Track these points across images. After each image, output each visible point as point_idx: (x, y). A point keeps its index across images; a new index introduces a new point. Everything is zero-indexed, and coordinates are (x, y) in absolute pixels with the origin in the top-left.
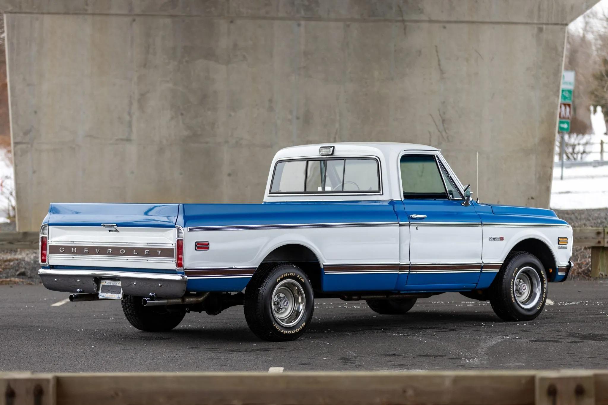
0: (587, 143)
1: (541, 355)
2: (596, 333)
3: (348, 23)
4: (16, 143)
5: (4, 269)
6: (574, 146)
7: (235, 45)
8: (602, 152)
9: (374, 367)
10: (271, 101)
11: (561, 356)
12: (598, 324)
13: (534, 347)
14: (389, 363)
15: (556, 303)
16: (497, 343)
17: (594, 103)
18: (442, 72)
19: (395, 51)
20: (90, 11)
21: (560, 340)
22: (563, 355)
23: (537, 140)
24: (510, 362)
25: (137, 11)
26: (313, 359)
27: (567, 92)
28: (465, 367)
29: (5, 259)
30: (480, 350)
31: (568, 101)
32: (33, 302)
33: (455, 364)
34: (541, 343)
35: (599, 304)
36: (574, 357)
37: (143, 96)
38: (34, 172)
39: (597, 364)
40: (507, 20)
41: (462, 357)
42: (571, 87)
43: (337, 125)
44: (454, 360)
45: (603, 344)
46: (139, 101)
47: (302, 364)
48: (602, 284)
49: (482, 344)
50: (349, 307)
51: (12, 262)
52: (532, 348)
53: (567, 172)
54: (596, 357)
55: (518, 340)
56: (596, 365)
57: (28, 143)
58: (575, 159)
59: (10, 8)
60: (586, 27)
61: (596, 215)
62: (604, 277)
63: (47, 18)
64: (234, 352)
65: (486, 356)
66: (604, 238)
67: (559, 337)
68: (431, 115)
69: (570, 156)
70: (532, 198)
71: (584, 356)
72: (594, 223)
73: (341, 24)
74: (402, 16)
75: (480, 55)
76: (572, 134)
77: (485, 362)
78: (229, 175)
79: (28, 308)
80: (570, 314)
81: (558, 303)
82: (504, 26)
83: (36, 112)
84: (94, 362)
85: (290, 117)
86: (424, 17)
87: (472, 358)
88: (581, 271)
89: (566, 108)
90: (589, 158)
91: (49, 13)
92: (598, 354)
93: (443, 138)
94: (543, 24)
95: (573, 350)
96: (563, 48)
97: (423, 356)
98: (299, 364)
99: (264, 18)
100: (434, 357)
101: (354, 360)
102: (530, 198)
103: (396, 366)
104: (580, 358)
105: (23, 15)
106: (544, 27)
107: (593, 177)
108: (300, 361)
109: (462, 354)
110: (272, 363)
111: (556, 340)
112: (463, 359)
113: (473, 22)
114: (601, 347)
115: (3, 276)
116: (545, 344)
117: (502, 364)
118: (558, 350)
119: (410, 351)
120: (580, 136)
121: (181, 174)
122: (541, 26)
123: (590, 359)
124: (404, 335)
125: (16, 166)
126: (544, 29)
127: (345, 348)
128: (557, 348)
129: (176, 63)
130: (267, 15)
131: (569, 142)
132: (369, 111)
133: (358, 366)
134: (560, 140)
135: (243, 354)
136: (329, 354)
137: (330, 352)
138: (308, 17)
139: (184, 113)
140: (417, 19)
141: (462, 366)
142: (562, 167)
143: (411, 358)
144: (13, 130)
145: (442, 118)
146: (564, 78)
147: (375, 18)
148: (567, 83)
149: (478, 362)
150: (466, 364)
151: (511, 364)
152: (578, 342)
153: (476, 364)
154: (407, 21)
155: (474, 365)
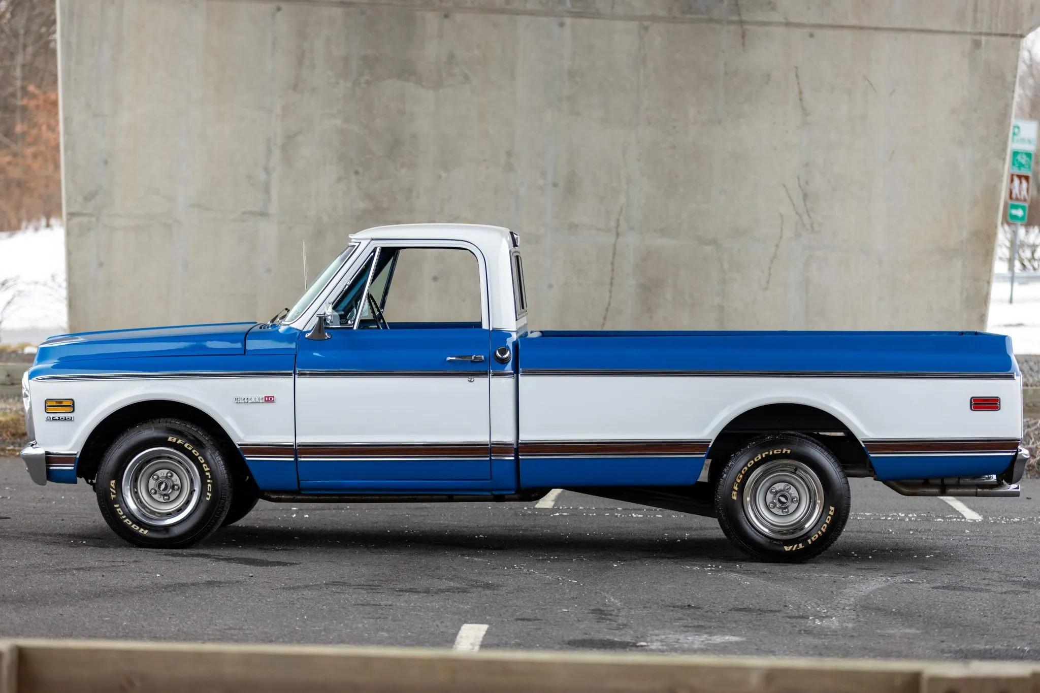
1: (951, 615)
3: (646, 23)
4: (71, 215)
6: (1033, 248)
7: (451, 57)
9: (650, 628)
10: (509, 154)
11: (986, 617)
13: (941, 599)
14: (678, 622)
15: (985, 517)
16: (875, 591)
18: (805, 112)
19: (726, 73)
21: (987, 588)
22: (990, 615)
23: (965, 234)
24: (894, 627)
26: (544, 611)
27: (1025, 156)
28: (814, 634)
30: (844, 602)
31: (1024, 172)
33: (795, 626)
34: (953, 592)
36: (1009, 621)
37: (290, 139)
38: (101, 265)
40: (919, 26)
41: (810, 614)
42: (1032, 148)
43: (622, 200)
44: (795, 619)
46: (284, 148)
47: (521, 620)
49: (848, 590)
50: (623, 516)
52: (937, 601)
53: (1020, 290)
55: (913, 585)
57: (91, 215)
58: (1034, 269)
64: (405, 593)
67: (986, 582)
68: (784, 186)
69: (1026, 263)
73: (634, 25)
74: (739, 15)
75: (871, 84)
76: (1032, 227)
77: (850, 626)
78: (435, 279)
80: (1008, 539)
81: (991, 519)
83: (106, 163)
85: (541, 182)
86: (776, 17)
87: (827, 617)
88: (1035, 462)
89: (1021, 182)
93: (804, 225)
94: (981, 34)
95: (1009, 608)
96: (1015, 77)
97: (741, 611)
98: (518, 619)
99: (502, 11)
100: (759, 613)
101: (616, 614)
103: (690, 629)
104: (1020, 623)
106: (983, 39)
108: (519, 613)
109: (811, 609)
110: (469, 617)
111: (980, 586)
112: (811, 618)
113: (861, 28)
116: (960, 594)
117: (880, 629)
118: (981, 607)
119: (719, 600)
122: (977, 37)
124: (713, 570)
125: (69, 253)
126: (983, 43)
127: (604, 592)
128: (981, 603)
129: (349, 84)
130: (509, 7)
131: (1026, 240)
132: (677, 176)
133: (621, 627)
134: (1009, 236)
135: (420, 597)
136: (573, 601)
137: (576, 598)
138: (577, 12)
139: (360, 170)
140: (764, 19)
141: (808, 632)
142: (1012, 283)
143: (718, 614)
144: (67, 192)
145: (802, 191)
146: (1016, 130)
147: (693, 16)
148: (1023, 141)
149: (837, 624)
150: (815, 627)
151: (896, 630)
152: (1020, 592)
153: (833, 627)
154: (747, 23)
155: (830, 631)
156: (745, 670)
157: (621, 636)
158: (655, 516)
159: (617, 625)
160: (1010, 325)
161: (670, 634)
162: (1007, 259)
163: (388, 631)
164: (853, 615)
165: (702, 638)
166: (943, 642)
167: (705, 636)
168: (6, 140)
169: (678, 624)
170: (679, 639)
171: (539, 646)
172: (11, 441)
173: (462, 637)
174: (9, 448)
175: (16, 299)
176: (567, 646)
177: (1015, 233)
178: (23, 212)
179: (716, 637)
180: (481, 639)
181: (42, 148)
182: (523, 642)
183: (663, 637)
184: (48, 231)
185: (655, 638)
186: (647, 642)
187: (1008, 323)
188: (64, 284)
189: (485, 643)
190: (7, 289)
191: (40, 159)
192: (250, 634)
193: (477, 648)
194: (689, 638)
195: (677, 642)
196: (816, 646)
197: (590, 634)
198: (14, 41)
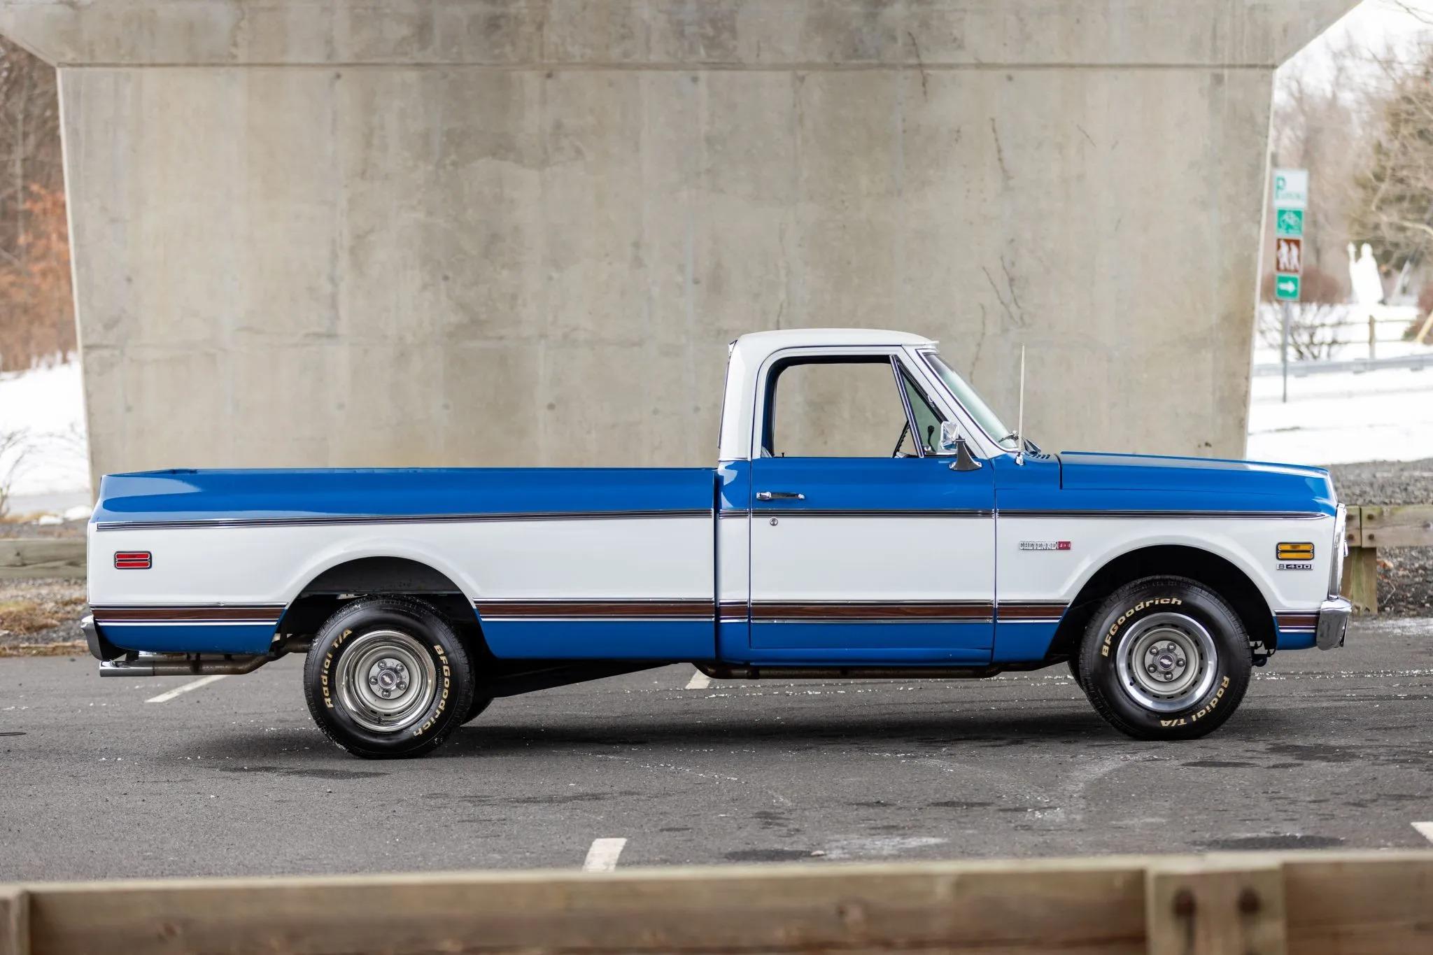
0: (1339, 324)
1: (1204, 798)
2: (1333, 743)
3: (800, 73)
4: (88, 348)
5: (61, 620)
6: (1312, 330)
7: (558, 126)
8: (1372, 340)
9: (827, 832)
10: (637, 245)
11: (1249, 799)
12: (1338, 722)
13: (1193, 778)
14: (864, 823)
16: (1111, 772)
17: (1355, 238)
18: (1006, 175)
19: (904, 131)
20: (242, 59)
21: (1251, 762)
22: (1253, 796)
24: (1133, 816)
25: (344, 55)
26: (696, 817)
27: (1293, 215)
28: (1032, 830)
29: (67, 598)
30: (1071, 788)
31: (1293, 235)
32: (108, 695)
33: (1010, 822)
34: (1207, 769)
35: (1345, 674)
36: (1277, 802)
37: (360, 240)
38: (129, 409)
39: (1327, 817)
40: (1144, 61)
41: (1028, 806)
42: (1301, 205)
43: (782, 296)
44: (1010, 813)
45: (1345, 768)
46: (353, 251)
47: (668, 830)
48: (1357, 628)
49: (1076, 773)
50: (796, 694)
51: (80, 604)
52: (1187, 782)
53: (1296, 385)
54: (1326, 801)
55: (1158, 762)
56: (1327, 819)
57: (114, 347)
58: (1315, 357)
59: (70, 56)
60: (1337, 78)
61: (1352, 478)
62: (1363, 612)
63: (151, 77)
64: (522, 804)
65: (1083, 802)
66: (1361, 529)
67: (1249, 754)
68: (984, 268)
69: (1303, 349)
70: (1207, 444)
71: (1302, 798)
72: (1347, 495)
73: (785, 76)
74: (918, 56)
75: (1087, 136)
76: (1308, 304)
77: (1079, 817)
78: (551, 407)
79: (94, 707)
82: (1139, 73)
83: (129, 280)
84: (206, 833)
85: (679, 279)
86: (964, 57)
87: (1050, 808)
89: (1290, 249)
90: (1343, 355)
91: (153, 65)
92: (1333, 793)
93: (1011, 317)
94: (1222, 66)
95: (1277, 785)
96: (1268, 118)
97: (942, 806)
98: (663, 830)
99: (620, 66)
100: (965, 807)
101: (786, 817)
102: (1203, 444)
103: (878, 831)
104: (1290, 804)
105: (98, 70)
106: (1226, 72)
107: (1350, 395)
108: (665, 822)
109: (1030, 799)
110: (602, 829)
111: (1242, 761)
112: (1029, 810)
113: (1072, 66)
114: (1340, 776)
115: (59, 637)
116: (1217, 771)
117: (1116, 820)
118: (1243, 786)
119: (914, 794)
120: (1326, 308)
121: (446, 407)
122: (1218, 71)
123: (1313, 806)
124: (907, 757)
125: (88, 395)
126: (1226, 78)
127: (770, 789)
128: (1243, 782)
129: (431, 168)
130: (626, 60)
131: (1302, 321)
132: (849, 263)
133: (793, 833)
134: (1280, 317)
135: (541, 807)
136: (732, 804)
137: (737, 799)
138: (714, 63)
139: (450, 274)
140: (951, 61)
141: (1027, 828)
142: (1285, 376)
143: (913, 811)
144: (81, 320)
145: (1008, 274)
146: (1281, 183)
147: (860, 62)
148: (1289, 196)
149: (1063, 816)
150: (1035, 822)
151: (1136, 820)
152: (1291, 765)
153: (1057, 820)
154: (930, 66)
155: (1053, 825)
156: (928, 877)
157: (792, 843)
158: (836, 692)
159: (788, 830)
160: (1284, 430)
161: (854, 839)
162: (1279, 345)
163: (500, 852)
164: (1082, 804)
165: (893, 842)
166: (1194, 831)
167: (898, 839)
168: (5, 255)
169: (863, 825)
170: (864, 845)
171: (690, 862)
172: (26, 637)
173: (593, 855)
174: (22, 645)
175: (26, 456)
176: (725, 860)
177: (1287, 313)
178: (33, 345)
179: (910, 840)
180: (617, 857)
181: (54, 264)
182: (670, 857)
183: (845, 842)
184: (65, 368)
185: (834, 844)
186: (825, 850)
187: (1280, 426)
188: (84, 435)
189: (624, 861)
190: (14, 444)
191: (50, 278)
192: (328, 864)
193: (612, 868)
194: (877, 843)
195: (863, 849)
196: (1036, 845)
197: (753, 843)
198: (11, 129)
